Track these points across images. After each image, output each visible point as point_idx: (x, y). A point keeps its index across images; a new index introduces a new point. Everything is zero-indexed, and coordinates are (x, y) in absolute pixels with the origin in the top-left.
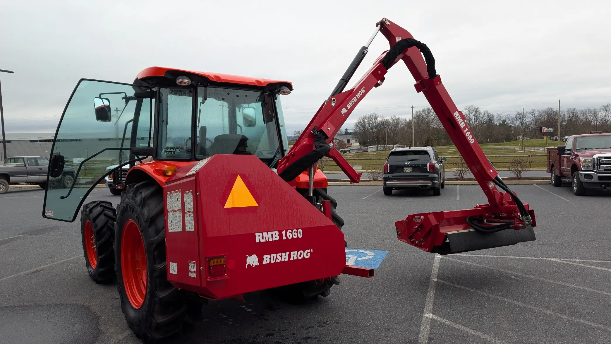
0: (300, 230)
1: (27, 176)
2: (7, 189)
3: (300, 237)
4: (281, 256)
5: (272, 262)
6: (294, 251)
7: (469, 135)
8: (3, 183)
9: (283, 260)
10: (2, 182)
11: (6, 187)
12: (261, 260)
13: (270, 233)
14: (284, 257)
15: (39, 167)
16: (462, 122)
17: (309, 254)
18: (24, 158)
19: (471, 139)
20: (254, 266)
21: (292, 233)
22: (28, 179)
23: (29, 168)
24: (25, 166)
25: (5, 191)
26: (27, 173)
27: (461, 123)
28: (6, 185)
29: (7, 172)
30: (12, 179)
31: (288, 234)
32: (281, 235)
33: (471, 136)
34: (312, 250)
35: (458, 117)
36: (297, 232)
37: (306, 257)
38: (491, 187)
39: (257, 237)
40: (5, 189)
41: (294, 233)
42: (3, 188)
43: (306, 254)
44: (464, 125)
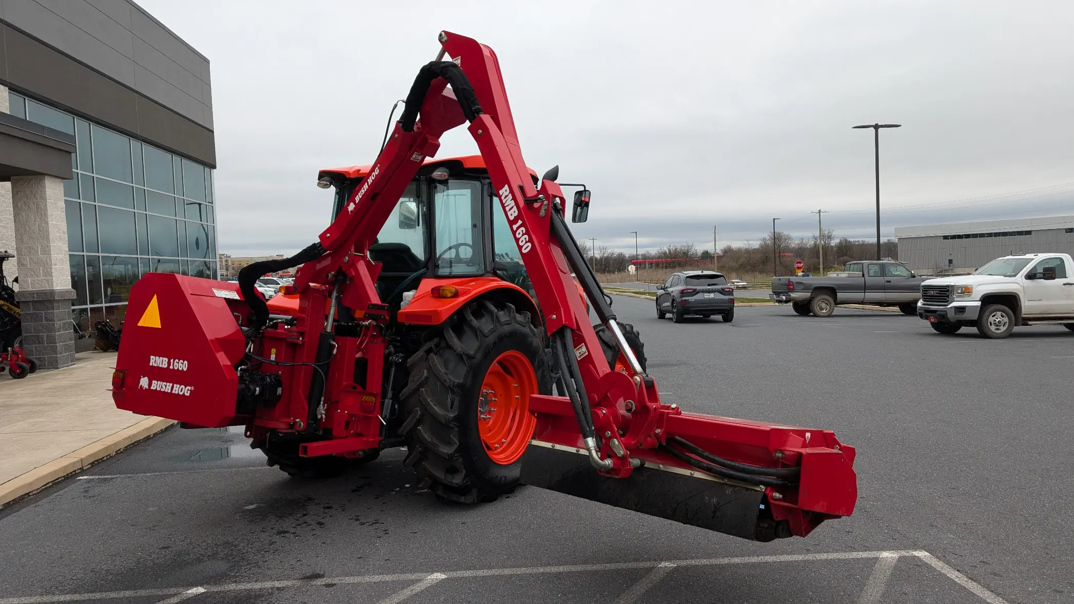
0: (186, 362)
1: (865, 292)
2: (831, 311)
3: (185, 370)
4: (166, 386)
5: (158, 389)
6: (177, 384)
7: (523, 235)
8: (826, 302)
9: (166, 391)
10: (823, 299)
11: (830, 307)
12: (150, 384)
13: (161, 358)
14: (167, 387)
15: (887, 279)
16: (512, 207)
17: (189, 392)
18: (864, 264)
19: (525, 243)
20: (144, 389)
21: (178, 363)
22: (866, 297)
23: (870, 280)
24: (863, 276)
25: (828, 314)
26: (865, 288)
27: (510, 210)
28: (830, 303)
29: (834, 285)
30: (841, 295)
31: (175, 364)
32: (169, 363)
33: (526, 236)
34: (193, 388)
35: (506, 197)
36: (183, 364)
37: (186, 394)
38: (580, 357)
39: (151, 361)
40: (829, 311)
41: (180, 364)
42: (826, 309)
43: (186, 391)
44: (516, 214)
